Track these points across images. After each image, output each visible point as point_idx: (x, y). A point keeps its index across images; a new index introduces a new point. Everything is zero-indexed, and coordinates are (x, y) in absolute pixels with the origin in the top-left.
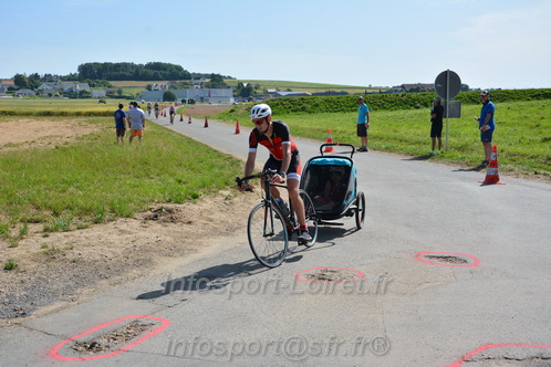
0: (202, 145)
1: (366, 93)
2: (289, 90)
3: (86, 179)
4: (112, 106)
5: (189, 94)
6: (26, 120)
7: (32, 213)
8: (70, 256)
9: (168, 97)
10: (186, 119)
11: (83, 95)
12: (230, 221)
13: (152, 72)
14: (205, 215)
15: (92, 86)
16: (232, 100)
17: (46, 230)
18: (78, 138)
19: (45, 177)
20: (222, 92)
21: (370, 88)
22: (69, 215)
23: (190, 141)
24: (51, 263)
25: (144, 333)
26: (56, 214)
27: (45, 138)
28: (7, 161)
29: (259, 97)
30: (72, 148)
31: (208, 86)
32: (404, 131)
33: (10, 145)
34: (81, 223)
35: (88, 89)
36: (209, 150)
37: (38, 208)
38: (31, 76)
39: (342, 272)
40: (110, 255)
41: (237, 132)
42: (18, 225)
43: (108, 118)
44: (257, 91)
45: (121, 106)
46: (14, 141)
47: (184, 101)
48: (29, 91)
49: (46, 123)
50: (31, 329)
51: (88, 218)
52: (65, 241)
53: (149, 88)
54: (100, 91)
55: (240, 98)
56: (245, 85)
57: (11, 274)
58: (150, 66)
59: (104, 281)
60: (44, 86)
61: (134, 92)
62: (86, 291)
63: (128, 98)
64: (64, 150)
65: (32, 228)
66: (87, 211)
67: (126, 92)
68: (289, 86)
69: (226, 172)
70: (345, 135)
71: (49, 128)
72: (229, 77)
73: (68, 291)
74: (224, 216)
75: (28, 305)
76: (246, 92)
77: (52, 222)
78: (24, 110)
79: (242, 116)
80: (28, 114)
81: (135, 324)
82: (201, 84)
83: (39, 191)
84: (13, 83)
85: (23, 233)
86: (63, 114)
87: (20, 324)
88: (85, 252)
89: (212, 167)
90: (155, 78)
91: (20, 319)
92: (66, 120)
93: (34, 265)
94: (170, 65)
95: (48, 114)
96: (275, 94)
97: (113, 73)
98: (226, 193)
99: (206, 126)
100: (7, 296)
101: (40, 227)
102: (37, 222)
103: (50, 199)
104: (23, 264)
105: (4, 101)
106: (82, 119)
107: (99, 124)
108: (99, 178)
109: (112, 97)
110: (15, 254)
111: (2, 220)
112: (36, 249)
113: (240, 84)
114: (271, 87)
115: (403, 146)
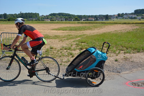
3: (135, 40)
6: (120, 25)
7: (121, 48)
8: (131, 60)
11: (135, 18)
17: (125, 53)
18: (133, 30)
19: (124, 39)
22: (130, 50)
24: (126, 61)
26: (127, 49)
27: (124, 29)
28: (115, 35)
30: (131, 32)
33: (116, 31)
34: (133, 52)
35: (136, 16)
37: (123, 47)
38: (122, 14)
40: (142, 61)
42: (118, 51)
43: (141, 24)
46: (117, 30)
48: (121, 17)
49: (125, 26)
50: (121, 77)
51: (136, 51)
52: (130, 56)
54: (140, 17)
57: (116, 62)
59: (140, 68)
60: (125, 16)
62: (135, 70)
64: (129, 33)
65: (121, 52)
66: (136, 49)
71: (125, 27)
73: (130, 69)
75: (120, 70)
77: (126, 51)
78: (119, 22)
80: (120, 23)
83: (123, 43)
84: (117, 16)
85: (119, 53)
86: (129, 23)
87: (118, 75)
88: (135, 60)
91: (118, 74)
92: (129, 25)
93: (122, 61)
95: (125, 23)
100: (116, 68)
101: (123, 52)
102: (122, 50)
103: (126, 45)
104: (119, 60)
105: (116, 20)
106: (133, 25)
107: (139, 26)
108: (139, 40)
109: (143, 18)
110: (118, 57)
111: (114, 49)
112: (122, 57)
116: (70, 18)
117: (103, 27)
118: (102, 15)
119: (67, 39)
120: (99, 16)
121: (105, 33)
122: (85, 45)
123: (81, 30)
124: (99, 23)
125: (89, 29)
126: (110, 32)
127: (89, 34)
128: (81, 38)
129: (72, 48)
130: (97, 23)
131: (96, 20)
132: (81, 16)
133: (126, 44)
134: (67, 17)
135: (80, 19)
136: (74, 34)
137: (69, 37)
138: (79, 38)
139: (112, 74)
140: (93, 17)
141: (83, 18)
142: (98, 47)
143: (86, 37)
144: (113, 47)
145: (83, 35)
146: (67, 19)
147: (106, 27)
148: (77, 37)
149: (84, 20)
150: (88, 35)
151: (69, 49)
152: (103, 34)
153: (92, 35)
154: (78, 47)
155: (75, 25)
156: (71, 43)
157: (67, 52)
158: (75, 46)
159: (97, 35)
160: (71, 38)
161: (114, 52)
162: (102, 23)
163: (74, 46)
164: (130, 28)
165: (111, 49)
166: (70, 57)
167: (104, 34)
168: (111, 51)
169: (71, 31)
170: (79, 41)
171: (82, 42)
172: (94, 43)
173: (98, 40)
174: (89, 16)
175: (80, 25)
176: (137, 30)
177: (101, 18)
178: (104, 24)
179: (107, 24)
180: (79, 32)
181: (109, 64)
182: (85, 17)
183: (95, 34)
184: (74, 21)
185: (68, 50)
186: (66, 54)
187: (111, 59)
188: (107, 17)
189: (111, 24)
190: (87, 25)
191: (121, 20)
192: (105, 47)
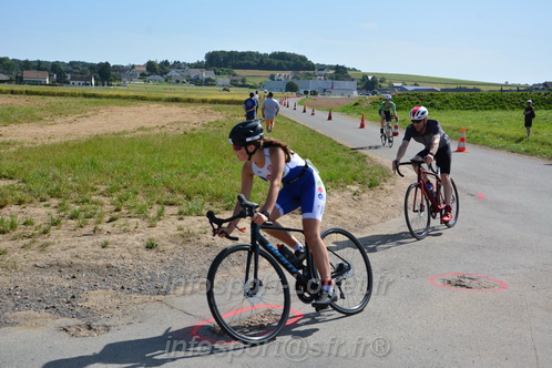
0: (327, 138)
1: (501, 90)
2: (416, 85)
3: (214, 166)
5: (312, 85)
6: (154, 106)
7: (167, 196)
8: (204, 241)
9: (291, 88)
10: (309, 111)
11: (208, 82)
12: (359, 217)
13: (276, 62)
14: (333, 209)
15: (217, 74)
16: (355, 93)
17: (180, 213)
18: (204, 125)
19: (177, 161)
20: (346, 84)
21: (506, 85)
22: (201, 201)
23: (313, 133)
24: (188, 246)
26: (189, 198)
27: (173, 123)
28: (141, 145)
29: (384, 91)
30: (200, 134)
31: (331, 78)
33: (142, 129)
34: (212, 208)
35: (213, 77)
36: (333, 143)
37: (172, 191)
38: (162, 63)
39: (482, 280)
41: (362, 126)
42: (155, 207)
43: (232, 106)
44: (382, 85)
45: (251, 95)
46: (146, 126)
47: (306, 93)
48: (159, 77)
49: (174, 109)
50: (172, 308)
51: (219, 204)
52: (198, 226)
53: (272, 77)
54: (224, 80)
55: (364, 92)
56: (370, 78)
57: (152, 253)
58: (275, 56)
59: (237, 268)
60: (173, 73)
61: (257, 81)
63: (251, 87)
64: (193, 136)
65: (169, 210)
66: (218, 197)
67: (250, 81)
68: (416, 80)
69: (354, 167)
70: (478, 135)
71: (177, 114)
72: (354, 69)
73: (203, 274)
74: (352, 212)
76: (369, 84)
77: (186, 205)
78: (154, 95)
79: (367, 110)
80: (157, 100)
81: (268, 313)
82: (325, 75)
83: (172, 175)
84: (145, 69)
85: (160, 214)
86: (189, 101)
87: (162, 301)
89: (337, 161)
90: (279, 68)
91: (161, 297)
92: (192, 106)
93: (171, 246)
94: (294, 55)
95: (176, 100)
96: (401, 89)
97: (239, 62)
98: (355, 188)
99: (330, 118)
100: (149, 274)
101: (175, 210)
102: (171, 205)
103: (183, 183)
104: (162, 244)
105: (136, 87)
106: (208, 106)
107: (224, 112)
108: (227, 165)
109: (235, 86)
110: (155, 233)
111: (141, 200)
112: (172, 231)
113: (365, 76)
114: (398, 81)
115: (546, 149)
117: (89, 113)
118: (84, 64)
120: (70, 68)
121: (98, 138)
122: (12, 189)
124: (73, 95)
125: (29, 117)
126: (119, 134)
127: (30, 139)
130: (62, 95)
131: (58, 81)
133: (185, 178)
139: (136, 301)
140: (45, 70)
142: (72, 195)
143: (18, 153)
144: (137, 193)
145: (3, 143)
147: (104, 112)
149: (5, 77)
150: (26, 145)
152: (90, 142)
153: (44, 147)
159: (67, 144)
161: (141, 213)
162: (85, 96)
165: (128, 203)
167: (96, 143)
168: (129, 208)
172: (55, 178)
173: (73, 166)
174: (26, 65)
176: (220, 125)
177: (78, 76)
178: (93, 100)
179: (105, 100)
181: (122, 262)
182: (4, 64)
183: (58, 140)
187: (130, 242)
188: (104, 73)
189: (123, 101)
190: (20, 102)
191: (160, 86)
192: (101, 194)
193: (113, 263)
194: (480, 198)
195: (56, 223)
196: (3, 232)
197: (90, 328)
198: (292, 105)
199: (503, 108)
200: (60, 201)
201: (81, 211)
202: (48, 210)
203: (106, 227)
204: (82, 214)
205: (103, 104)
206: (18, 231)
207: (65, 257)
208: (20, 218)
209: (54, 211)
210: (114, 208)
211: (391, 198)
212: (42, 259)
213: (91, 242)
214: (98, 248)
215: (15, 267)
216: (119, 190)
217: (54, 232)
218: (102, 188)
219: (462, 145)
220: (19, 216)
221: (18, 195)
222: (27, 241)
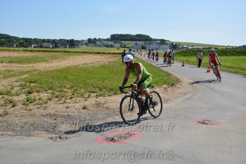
0: (156, 67)
3: (111, 78)
4: (121, 50)
5: (152, 47)
6: (91, 55)
7: (92, 89)
8: (105, 106)
9: (143, 48)
11: (111, 46)
12: (166, 97)
13: (138, 38)
15: (115, 43)
17: (97, 96)
18: (109, 62)
19: (97, 76)
20: (165, 46)
21: (228, 46)
22: (105, 91)
23: (151, 65)
24: (99, 108)
25: (131, 137)
26: (101, 90)
27: (97, 62)
28: (84, 70)
29: (180, 49)
30: (107, 66)
31: (159, 44)
32: (243, 65)
33: (85, 64)
34: (109, 94)
35: (113, 44)
36: (159, 69)
37: (94, 87)
38: (94, 39)
39: (212, 121)
42: (87, 93)
44: (179, 46)
45: (125, 51)
46: (87, 63)
47: (149, 50)
48: (92, 44)
49: (98, 56)
51: (112, 92)
53: (136, 44)
54: (118, 45)
56: (174, 44)
57: (85, 111)
58: (137, 36)
59: (117, 116)
60: (98, 43)
61: (130, 45)
63: (128, 48)
64: (104, 67)
65: (92, 94)
66: (112, 90)
67: (127, 46)
68: (193, 45)
69: (165, 78)
71: (99, 58)
72: (168, 41)
75: (90, 122)
76: (174, 46)
77: (99, 93)
78: (90, 51)
80: (92, 53)
81: (128, 133)
82: (157, 43)
83: (95, 81)
84: (87, 41)
85: (89, 96)
86: (104, 53)
88: (111, 105)
89: (160, 76)
90: (139, 40)
93: (93, 108)
94: (145, 35)
95: (99, 53)
96: (187, 48)
97: (123, 38)
98: (165, 86)
100: (84, 118)
101: (95, 94)
102: (94, 92)
103: (99, 84)
104: (89, 107)
105: (84, 48)
106: (111, 55)
107: (117, 57)
108: (116, 77)
109: (122, 47)
110: (86, 103)
111: (82, 91)
112: (93, 102)
113: (172, 43)
114: (185, 45)
115: (242, 71)
116: (9, 42)
117: (65, 58)
118: (65, 40)
119: (4, 78)
120: (59, 42)
121: (68, 68)
122: (35, 87)
123: (30, 63)
124: (60, 52)
125: (44, 60)
126: (76, 66)
127: (43, 68)
128: (30, 76)
129: (14, 92)
130: (56, 52)
131: (55, 46)
132: (29, 39)
133: (100, 82)
134: (4, 41)
135: (28, 44)
136: (17, 69)
137: (7, 75)
138: (26, 76)
140: (50, 42)
141: (33, 43)
142: (57, 89)
143: (38, 74)
144: (81, 88)
145: (34, 70)
146: (5, 44)
147: (71, 58)
148: (22, 73)
149: (36, 46)
150: (42, 70)
151: (8, 93)
152: (65, 69)
153: (48, 71)
154: (23, 91)
155: (19, 55)
156: (12, 84)
157: (3, 99)
158: (18, 88)
159: (56, 70)
160: (11, 76)
161: (82, 96)
162: (65, 52)
163: (16, 89)
164: (106, 60)
165: (77, 92)
166: (8, 107)
167: (67, 69)
168: (78, 94)
169: (11, 64)
170: (25, 80)
171: (31, 82)
172: (51, 82)
173: (58, 78)
174: (44, 41)
175: (29, 54)
176: (115, 62)
177: (62, 44)
178: (67, 53)
179: (72, 53)
180: (27, 65)
181: (74, 114)
182: (36, 41)
183: (53, 68)
184: (17, 47)
185: (5, 96)
186: (2, 102)
187: (77, 106)
188: (72, 43)
190: (41, 54)
191: (93, 48)
192: (68, 88)
193: (70, 114)
194: (215, 90)
195: (50, 99)
196: (31, 102)
197: (60, 138)
198: (143, 55)
199: (226, 55)
200: (52, 91)
201: (59, 95)
202: (48, 94)
203: (69, 101)
204: (60, 96)
205: (71, 55)
206: (36, 102)
207: (53, 112)
208: (37, 98)
209: (50, 95)
210: (72, 94)
211: (179, 90)
212: (44, 112)
213: (62, 106)
214: (65, 109)
215: (34, 115)
216: (74, 87)
217: (49, 102)
218: (68, 86)
219: (209, 70)
220: (37, 97)
221: (37, 89)
222: (39, 106)
